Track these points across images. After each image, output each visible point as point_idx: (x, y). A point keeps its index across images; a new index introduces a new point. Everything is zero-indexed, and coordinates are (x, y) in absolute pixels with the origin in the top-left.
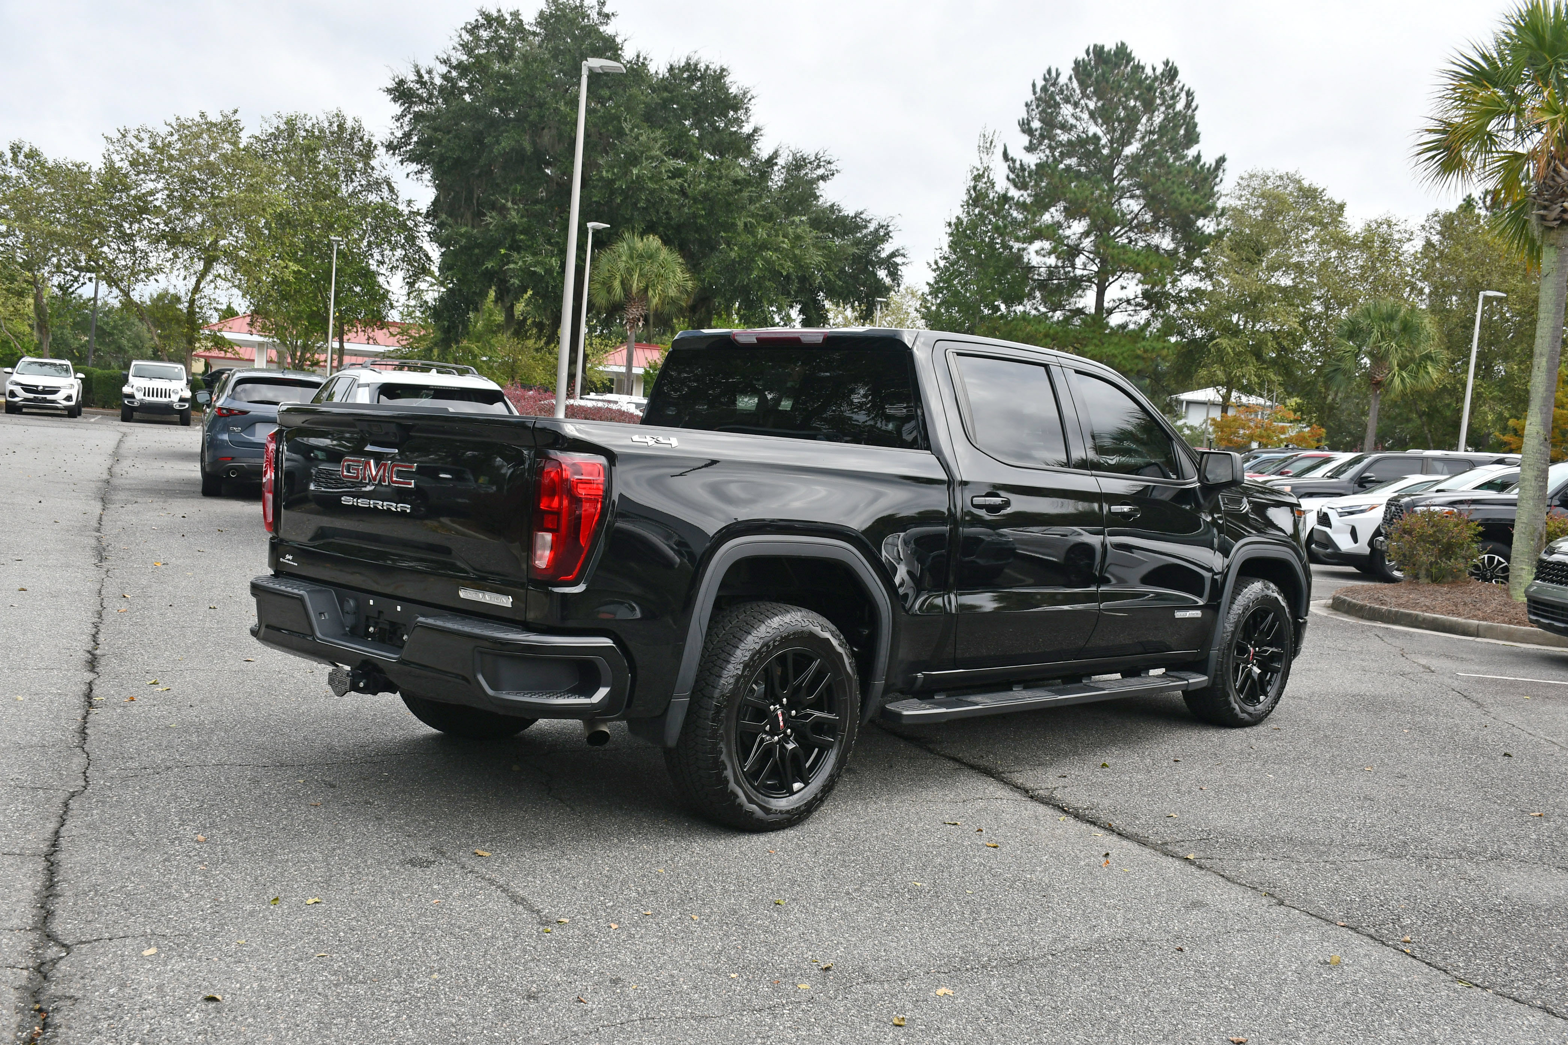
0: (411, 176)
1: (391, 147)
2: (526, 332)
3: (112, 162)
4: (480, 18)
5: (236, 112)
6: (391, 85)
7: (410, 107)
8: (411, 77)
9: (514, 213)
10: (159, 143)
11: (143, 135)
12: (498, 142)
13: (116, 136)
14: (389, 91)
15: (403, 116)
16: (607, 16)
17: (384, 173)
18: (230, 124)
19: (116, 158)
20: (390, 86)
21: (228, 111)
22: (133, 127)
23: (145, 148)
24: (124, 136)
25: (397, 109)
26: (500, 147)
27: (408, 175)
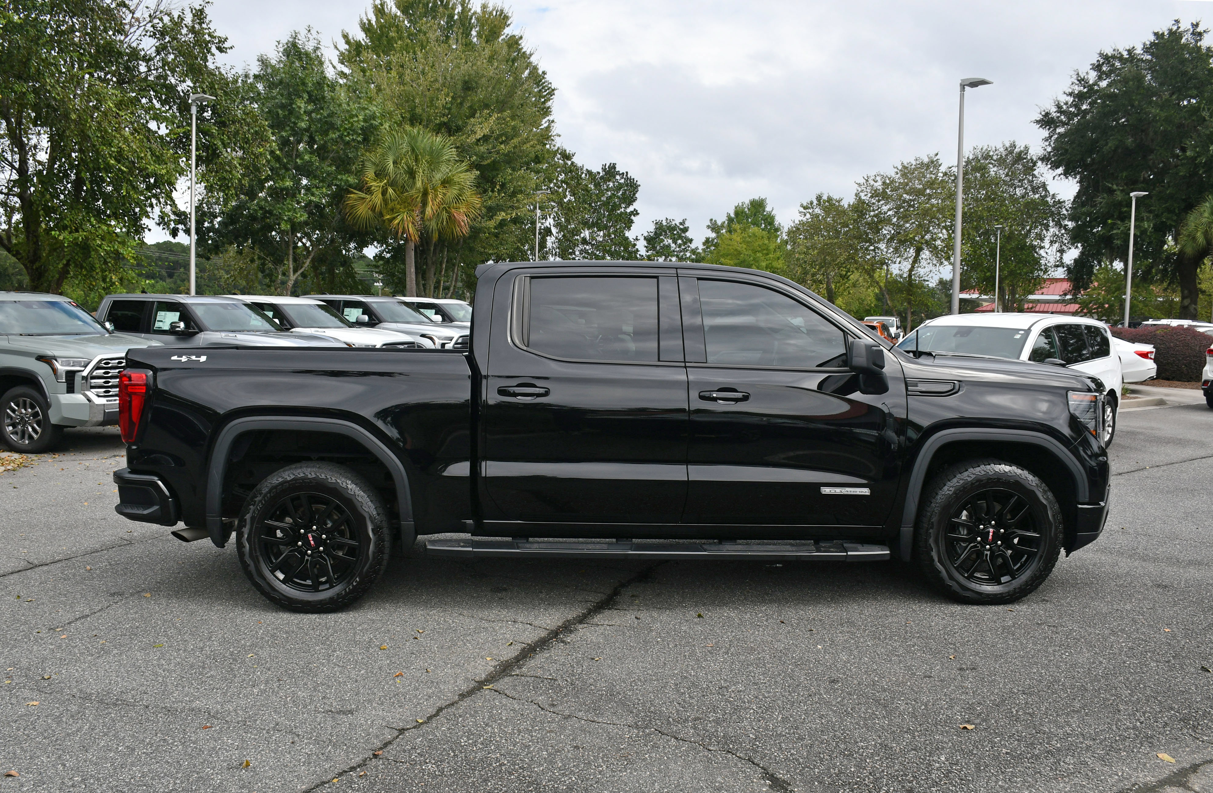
0: (1056, 178)
1: (1044, 159)
2: (1153, 277)
3: (860, 198)
4: (1099, 58)
5: (937, 155)
6: (1039, 117)
7: (1055, 130)
8: (1053, 109)
9: (1118, 193)
10: (888, 181)
11: (878, 178)
12: (1107, 144)
13: (862, 181)
14: (1037, 122)
15: (1050, 137)
16: (1200, 34)
17: (1042, 179)
18: (932, 162)
19: (862, 195)
20: (1038, 119)
21: (932, 154)
22: (872, 174)
23: (879, 185)
24: (867, 181)
25: (1045, 133)
26: (1107, 147)
27: (1054, 177)
